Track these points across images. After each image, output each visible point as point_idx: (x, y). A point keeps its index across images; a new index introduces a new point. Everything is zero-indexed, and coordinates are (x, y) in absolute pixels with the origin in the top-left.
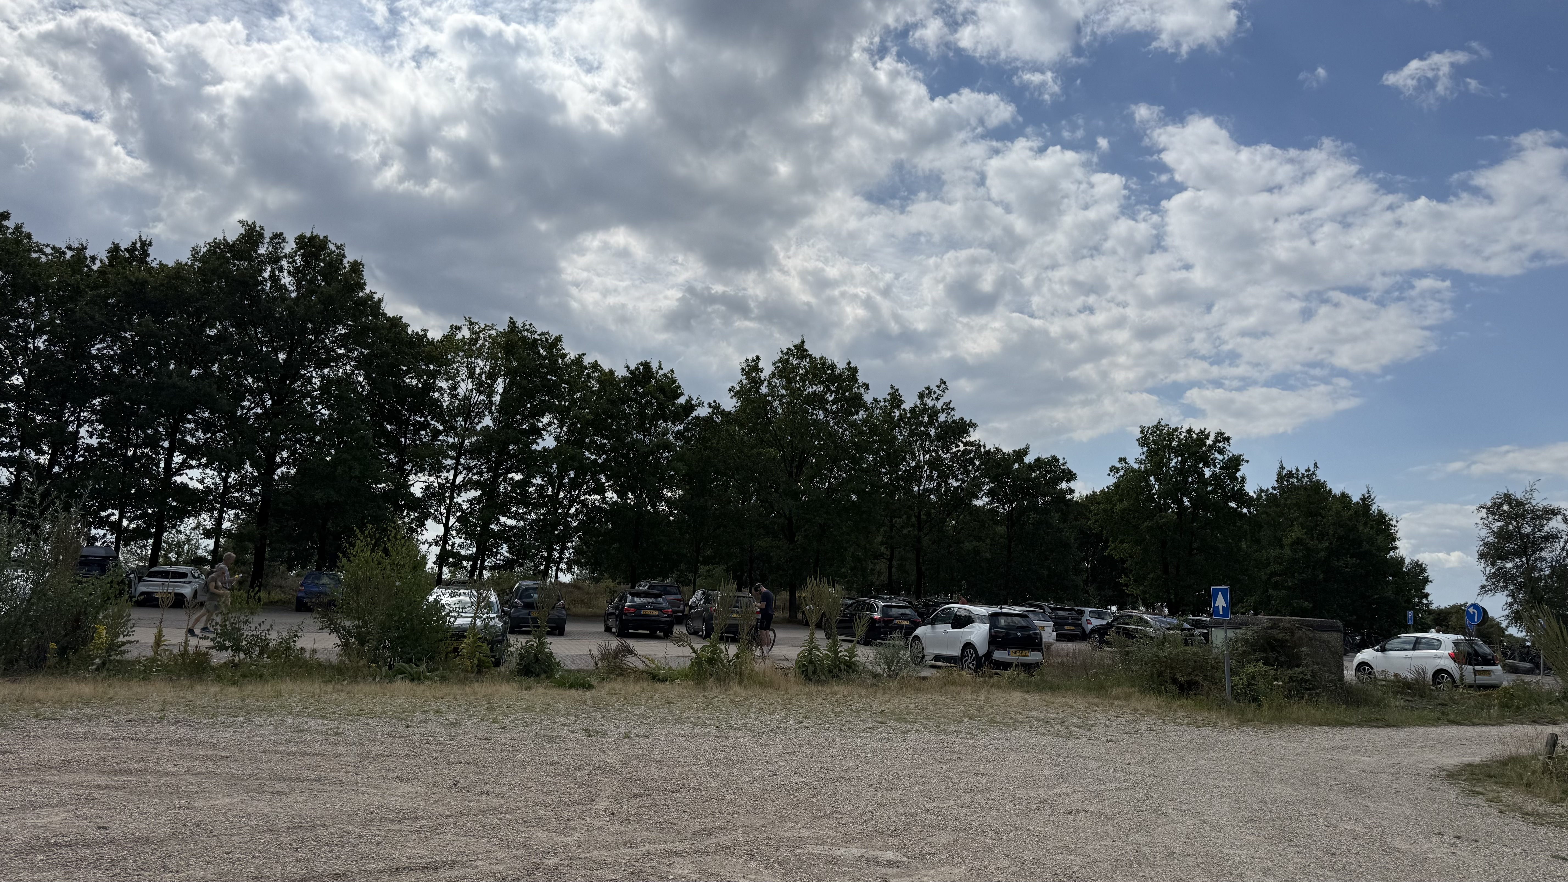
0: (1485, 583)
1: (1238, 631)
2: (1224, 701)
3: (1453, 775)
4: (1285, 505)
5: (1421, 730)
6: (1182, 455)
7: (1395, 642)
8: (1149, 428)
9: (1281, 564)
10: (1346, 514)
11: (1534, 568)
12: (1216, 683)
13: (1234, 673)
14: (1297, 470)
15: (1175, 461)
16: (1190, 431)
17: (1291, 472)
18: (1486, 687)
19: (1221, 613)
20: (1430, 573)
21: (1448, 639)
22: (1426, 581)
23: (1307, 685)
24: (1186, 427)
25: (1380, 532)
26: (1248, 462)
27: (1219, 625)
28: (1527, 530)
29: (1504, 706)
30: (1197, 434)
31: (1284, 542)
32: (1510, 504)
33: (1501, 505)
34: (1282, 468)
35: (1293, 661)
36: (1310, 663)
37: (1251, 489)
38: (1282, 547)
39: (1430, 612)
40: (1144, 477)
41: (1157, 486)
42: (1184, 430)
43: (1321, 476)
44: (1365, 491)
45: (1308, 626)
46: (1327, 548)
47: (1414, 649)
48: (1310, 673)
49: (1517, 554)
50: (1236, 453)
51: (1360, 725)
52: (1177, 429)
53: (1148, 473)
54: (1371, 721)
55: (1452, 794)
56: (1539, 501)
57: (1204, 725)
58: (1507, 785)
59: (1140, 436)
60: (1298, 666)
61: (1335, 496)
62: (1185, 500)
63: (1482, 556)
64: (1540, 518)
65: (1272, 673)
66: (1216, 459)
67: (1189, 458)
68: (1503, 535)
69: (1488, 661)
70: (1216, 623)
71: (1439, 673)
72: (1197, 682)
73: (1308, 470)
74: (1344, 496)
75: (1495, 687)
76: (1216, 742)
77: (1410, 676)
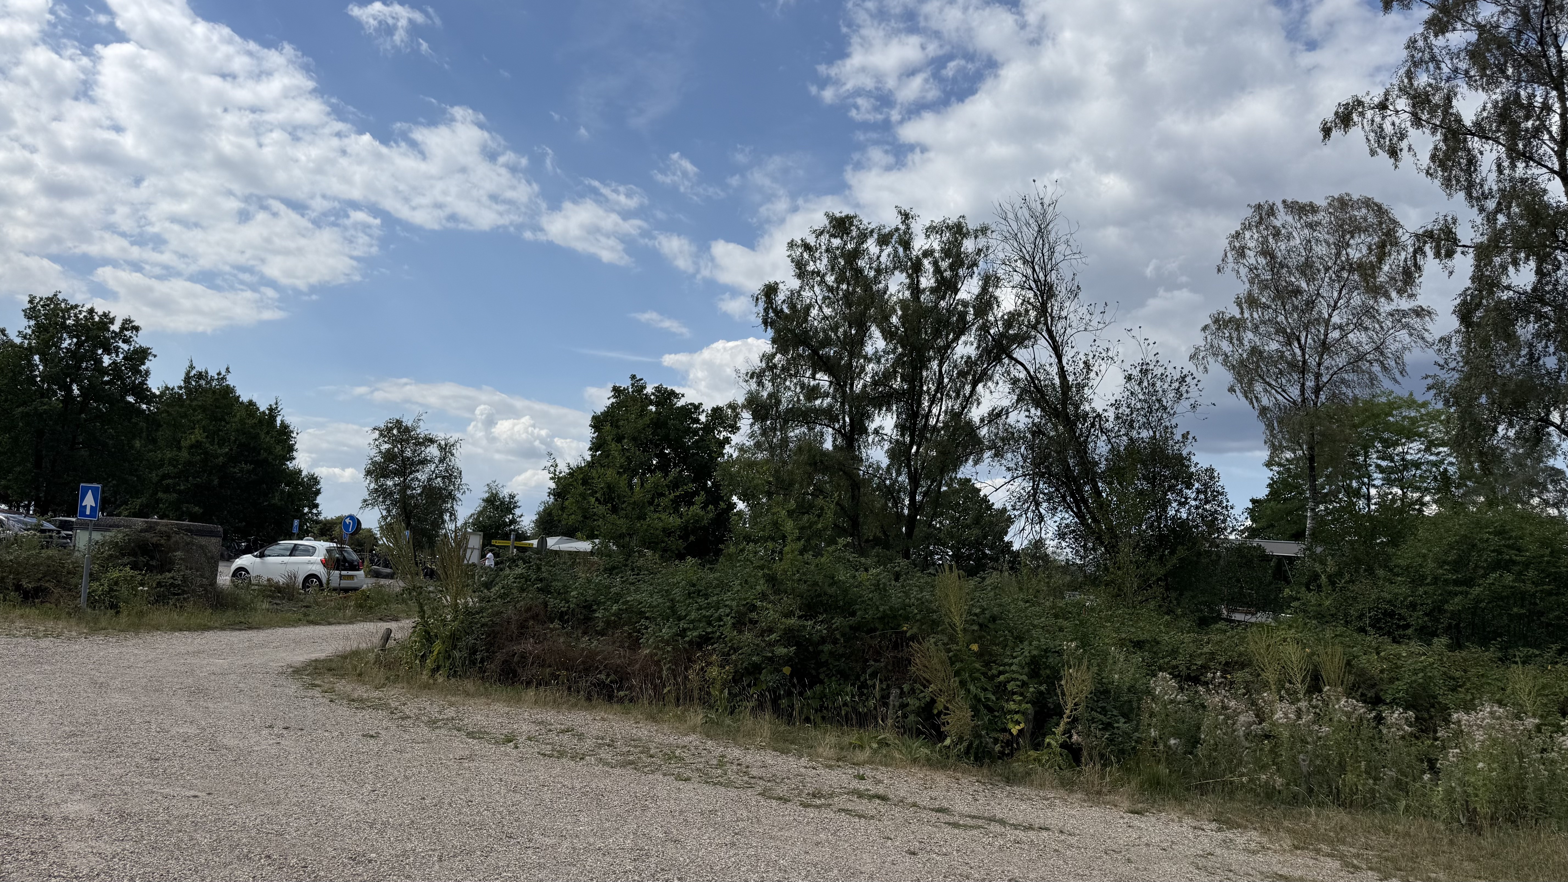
0: (367, 497)
1: (108, 534)
2: (77, 609)
3: (297, 672)
4: (190, 406)
5: (280, 631)
6: (77, 337)
7: (274, 548)
8: (41, 299)
9: (175, 467)
10: (251, 422)
11: (409, 487)
12: (72, 590)
13: (93, 577)
14: (207, 373)
15: (68, 341)
16: (91, 311)
17: (200, 373)
18: (346, 590)
19: (88, 513)
20: (323, 485)
21: (322, 546)
22: (318, 492)
23: (176, 591)
24: (88, 306)
25: (279, 442)
26: (155, 356)
27: (84, 526)
28: (408, 453)
29: (360, 606)
30: (100, 317)
31: (183, 444)
32: (399, 429)
33: (392, 429)
34: (192, 367)
35: (165, 566)
36: (183, 567)
37: (155, 385)
38: (180, 449)
39: (317, 522)
40: (26, 356)
41: (41, 367)
42: (85, 309)
43: (231, 381)
44: (273, 403)
45: (186, 530)
46: (226, 454)
47: (290, 555)
48: (181, 578)
49: (396, 473)
50: (144, 345)
51: (222, 628)
52: (76, 306)
53: (31, 350)
54: (235, 624)
55: (292, 688)
56: (422, 431)
57: (46, 636)
58: (342, 676)
59: (28, 306)
60: (169, 571)
61: (242, 403)
62: (75, 387)
63: (369, 473)
64: (420, 444)
65: (140, 578)
66: (119, 347)
67: (86, 341)
68: (389, 456)
69: (354, 567)
70: (82, 524)
71: (311, 576)
72: (46, 588)
73: (219, 374)
74: (251, 403)
75: (355, 589)
76: (55, 653)
77: (282, 581)
